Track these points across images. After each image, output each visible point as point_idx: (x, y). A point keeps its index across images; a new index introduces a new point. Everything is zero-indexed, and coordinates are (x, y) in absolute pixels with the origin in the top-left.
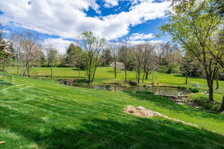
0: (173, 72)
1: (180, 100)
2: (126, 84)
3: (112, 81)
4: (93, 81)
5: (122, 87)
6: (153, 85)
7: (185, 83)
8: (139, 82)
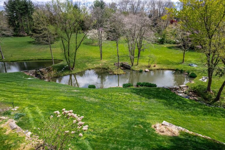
0: (167, 42)
1: (182, 90)
2: (119, 69)
3: (98, 64)
4: (73, 66)
5: (115, 74)
6: (150, 68)
7: (182, 62)
8: (132, 65)
